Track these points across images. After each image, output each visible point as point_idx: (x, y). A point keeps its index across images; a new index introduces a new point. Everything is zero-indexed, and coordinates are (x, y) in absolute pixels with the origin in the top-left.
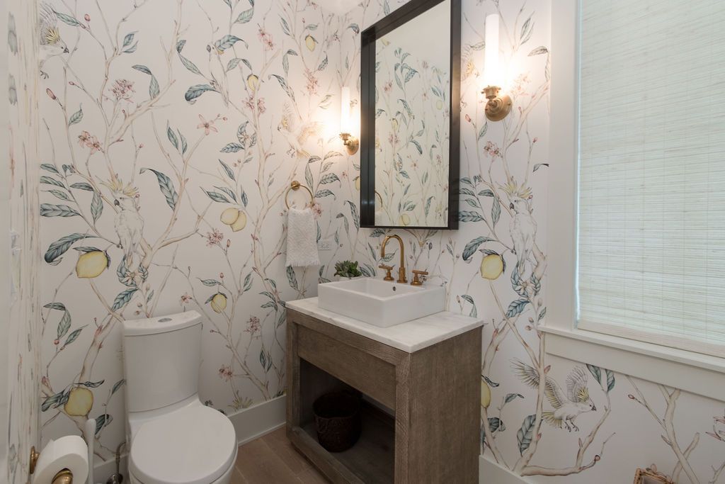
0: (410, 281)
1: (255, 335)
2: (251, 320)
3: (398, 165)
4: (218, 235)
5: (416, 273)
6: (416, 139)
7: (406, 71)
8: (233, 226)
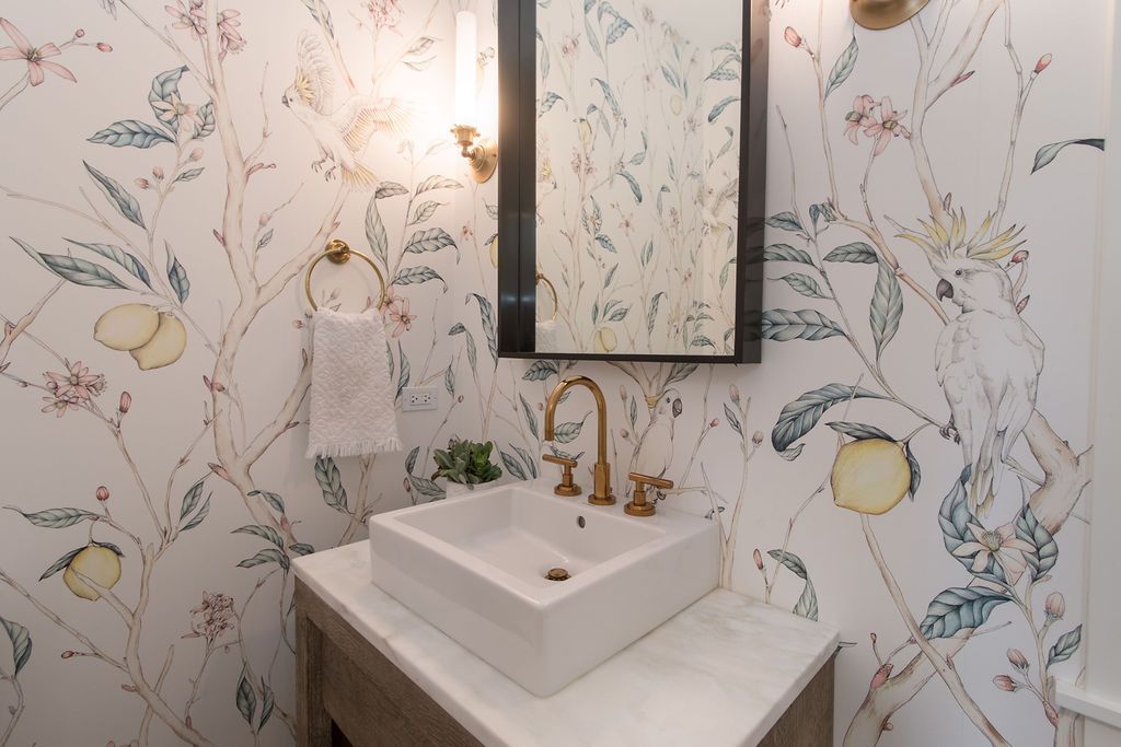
0: (622, 501)
1: (219, 641)
2: (207, 605)
3: (593, 220)
4: (85, 380)
5: (640, 481)
6: (630, 169)
7: (608, 19)
8: (143, 354)
